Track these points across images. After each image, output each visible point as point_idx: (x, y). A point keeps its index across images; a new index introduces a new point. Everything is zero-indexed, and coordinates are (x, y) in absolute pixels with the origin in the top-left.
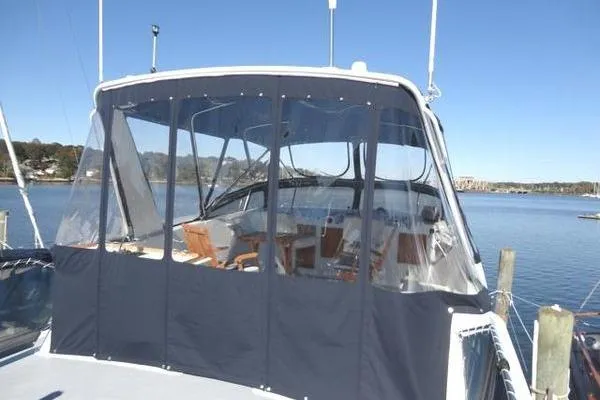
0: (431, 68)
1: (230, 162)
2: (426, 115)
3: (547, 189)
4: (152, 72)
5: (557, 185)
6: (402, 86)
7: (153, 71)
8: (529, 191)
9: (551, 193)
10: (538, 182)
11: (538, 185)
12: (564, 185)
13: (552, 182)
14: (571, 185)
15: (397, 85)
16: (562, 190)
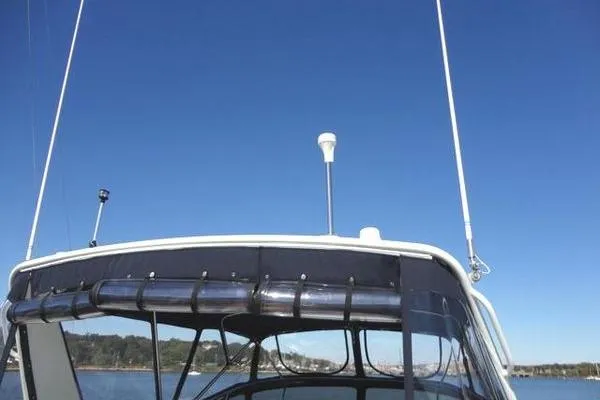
0: (469, 235)
1: (215, 347)
2: (475, 299)
3: (548, 371)
4: (91, 246)
5: (557, 366)
6: (437, 260)
7: (94, 244)
8: (532, 374)
9: (554, 375)
10: (539, 364)
11: (538, 368)
12: (565, 367)
13: (552, 363)
14: (572, 367)
15: (431, 258)
16: (564, 372)
